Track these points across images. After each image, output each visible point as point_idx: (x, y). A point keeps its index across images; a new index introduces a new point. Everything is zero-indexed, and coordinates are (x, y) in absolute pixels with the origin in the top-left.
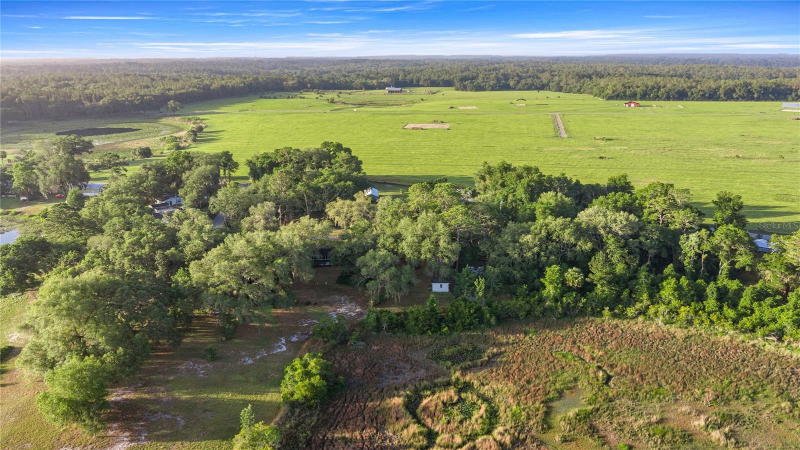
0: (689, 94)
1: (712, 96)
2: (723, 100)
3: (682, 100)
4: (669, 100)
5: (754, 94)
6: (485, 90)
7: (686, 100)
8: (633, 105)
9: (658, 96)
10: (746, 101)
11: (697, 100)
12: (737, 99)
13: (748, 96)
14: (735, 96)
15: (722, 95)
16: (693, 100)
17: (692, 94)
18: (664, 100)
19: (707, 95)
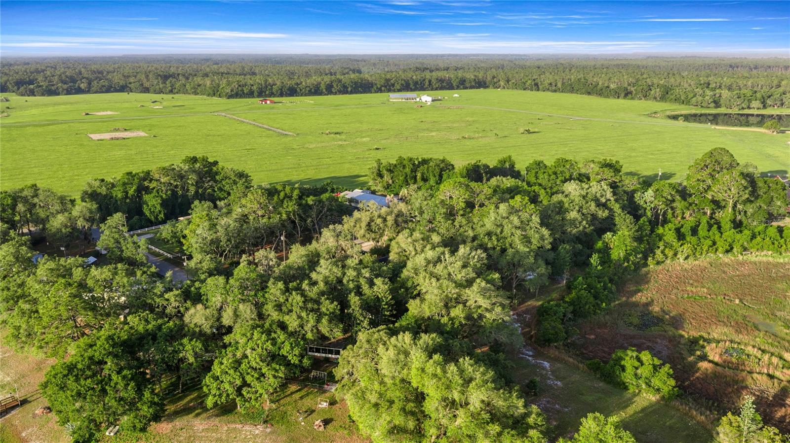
0: (298, 90)
1: (316, 91)
2: (325, 95)
3: (293, 96)
4: (282, 97)
5: (348, 88)
6: (58, 94)
7: (297, 96)
8: (268, 102)
9: (272, 93)
10: (342, 94)
11: (306, 95)
12: (335, 94)
13: (344, 90)
14: (333, 90)
15: (324, 90)
16: (301, 96)
17: (301, 90)
18: (278, 97)
19: (313, 91)
